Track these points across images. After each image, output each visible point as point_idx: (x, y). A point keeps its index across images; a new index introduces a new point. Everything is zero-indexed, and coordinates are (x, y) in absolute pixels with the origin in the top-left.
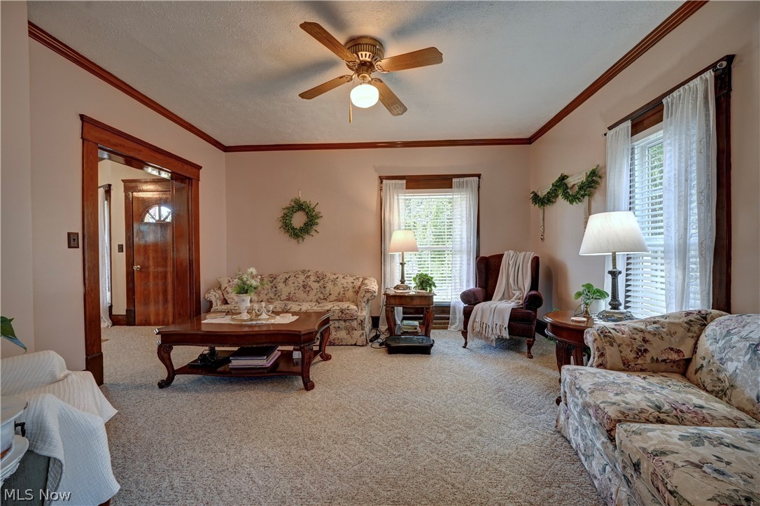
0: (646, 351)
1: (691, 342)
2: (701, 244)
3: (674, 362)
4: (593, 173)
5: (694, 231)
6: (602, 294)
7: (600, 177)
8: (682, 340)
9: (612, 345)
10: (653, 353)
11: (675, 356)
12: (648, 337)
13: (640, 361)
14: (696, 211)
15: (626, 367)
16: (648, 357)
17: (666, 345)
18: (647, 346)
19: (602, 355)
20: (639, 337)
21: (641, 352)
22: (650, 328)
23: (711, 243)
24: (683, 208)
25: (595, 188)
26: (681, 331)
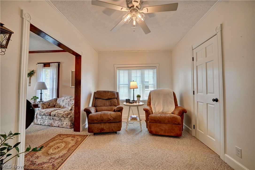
0: (50, 105)
1: (55, 103)
2: (56, 88)
3: (53, 106)
4: (33, 71)
5: (55, 86)
6: (38, 98)
7: (34, 73)
8: (54, 102)
9: (45, 105)
10: (51, 105)
11: (53, 105)
12: (50, 103)
13: (49, 107)
14: (55, 83)
15: (47, 108)
16: (50, 106)
17: (52, 104)
18: (50, 104)
19: (43, 107)
20: (49, 103)
21: (49, 105)
22: (50, 101)
23: (57, 88)
24: (53, 82)
25: (33, 75)
26: (54, 101)
